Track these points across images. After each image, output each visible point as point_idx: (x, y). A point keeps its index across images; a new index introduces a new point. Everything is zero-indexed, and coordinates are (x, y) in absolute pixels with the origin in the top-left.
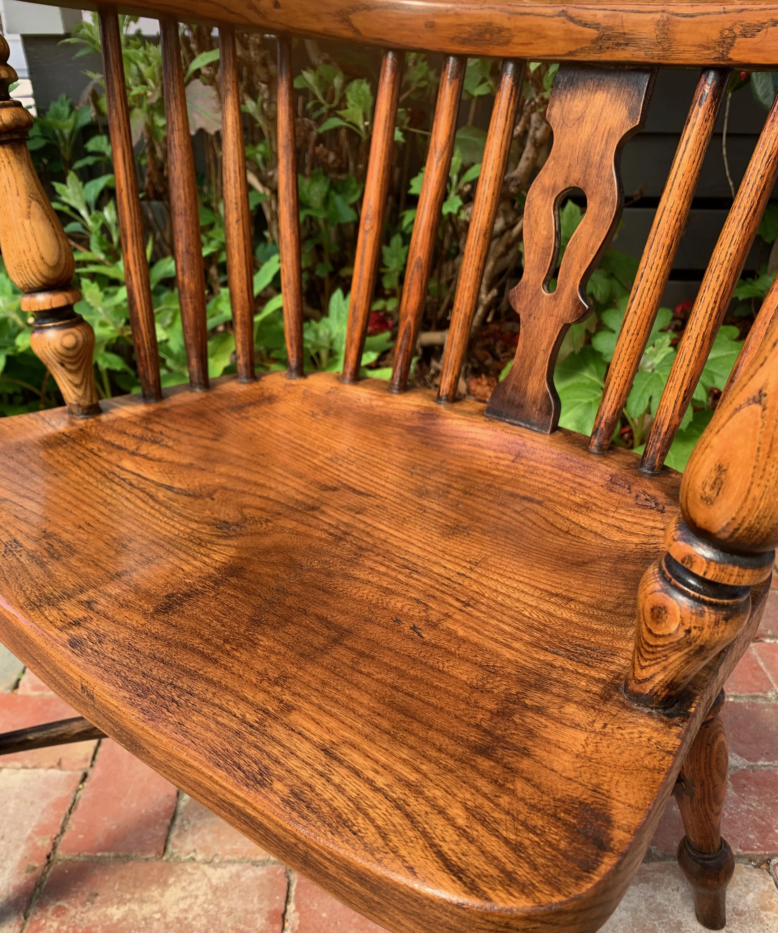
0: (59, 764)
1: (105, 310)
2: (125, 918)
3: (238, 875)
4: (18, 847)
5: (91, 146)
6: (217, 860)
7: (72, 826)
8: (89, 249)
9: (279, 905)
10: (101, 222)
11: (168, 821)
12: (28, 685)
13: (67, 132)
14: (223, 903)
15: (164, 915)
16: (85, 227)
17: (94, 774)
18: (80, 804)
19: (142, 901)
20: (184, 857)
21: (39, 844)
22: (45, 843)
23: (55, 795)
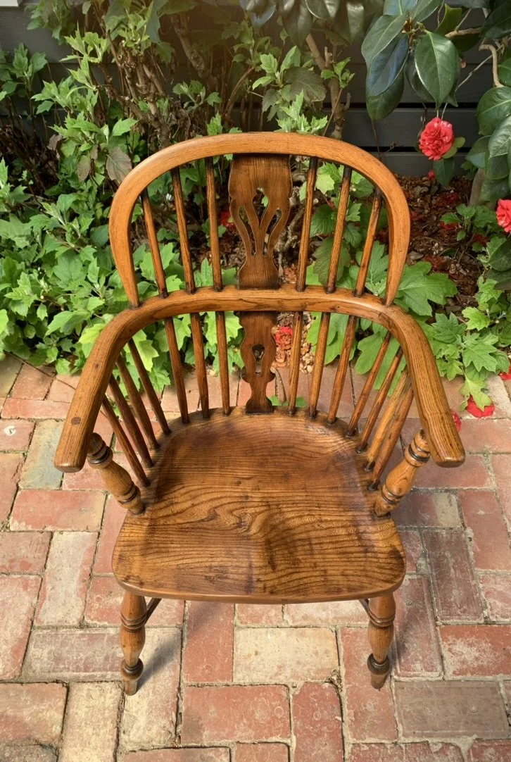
0: (87, 529)
4: (77, 571)
7: (97, 560)
10: (71, 229)
12: (67, 485)
17: (104, 533)
18: (99, 550)
21: (86, 569)
22: (87, 569)
23: (89, 545)
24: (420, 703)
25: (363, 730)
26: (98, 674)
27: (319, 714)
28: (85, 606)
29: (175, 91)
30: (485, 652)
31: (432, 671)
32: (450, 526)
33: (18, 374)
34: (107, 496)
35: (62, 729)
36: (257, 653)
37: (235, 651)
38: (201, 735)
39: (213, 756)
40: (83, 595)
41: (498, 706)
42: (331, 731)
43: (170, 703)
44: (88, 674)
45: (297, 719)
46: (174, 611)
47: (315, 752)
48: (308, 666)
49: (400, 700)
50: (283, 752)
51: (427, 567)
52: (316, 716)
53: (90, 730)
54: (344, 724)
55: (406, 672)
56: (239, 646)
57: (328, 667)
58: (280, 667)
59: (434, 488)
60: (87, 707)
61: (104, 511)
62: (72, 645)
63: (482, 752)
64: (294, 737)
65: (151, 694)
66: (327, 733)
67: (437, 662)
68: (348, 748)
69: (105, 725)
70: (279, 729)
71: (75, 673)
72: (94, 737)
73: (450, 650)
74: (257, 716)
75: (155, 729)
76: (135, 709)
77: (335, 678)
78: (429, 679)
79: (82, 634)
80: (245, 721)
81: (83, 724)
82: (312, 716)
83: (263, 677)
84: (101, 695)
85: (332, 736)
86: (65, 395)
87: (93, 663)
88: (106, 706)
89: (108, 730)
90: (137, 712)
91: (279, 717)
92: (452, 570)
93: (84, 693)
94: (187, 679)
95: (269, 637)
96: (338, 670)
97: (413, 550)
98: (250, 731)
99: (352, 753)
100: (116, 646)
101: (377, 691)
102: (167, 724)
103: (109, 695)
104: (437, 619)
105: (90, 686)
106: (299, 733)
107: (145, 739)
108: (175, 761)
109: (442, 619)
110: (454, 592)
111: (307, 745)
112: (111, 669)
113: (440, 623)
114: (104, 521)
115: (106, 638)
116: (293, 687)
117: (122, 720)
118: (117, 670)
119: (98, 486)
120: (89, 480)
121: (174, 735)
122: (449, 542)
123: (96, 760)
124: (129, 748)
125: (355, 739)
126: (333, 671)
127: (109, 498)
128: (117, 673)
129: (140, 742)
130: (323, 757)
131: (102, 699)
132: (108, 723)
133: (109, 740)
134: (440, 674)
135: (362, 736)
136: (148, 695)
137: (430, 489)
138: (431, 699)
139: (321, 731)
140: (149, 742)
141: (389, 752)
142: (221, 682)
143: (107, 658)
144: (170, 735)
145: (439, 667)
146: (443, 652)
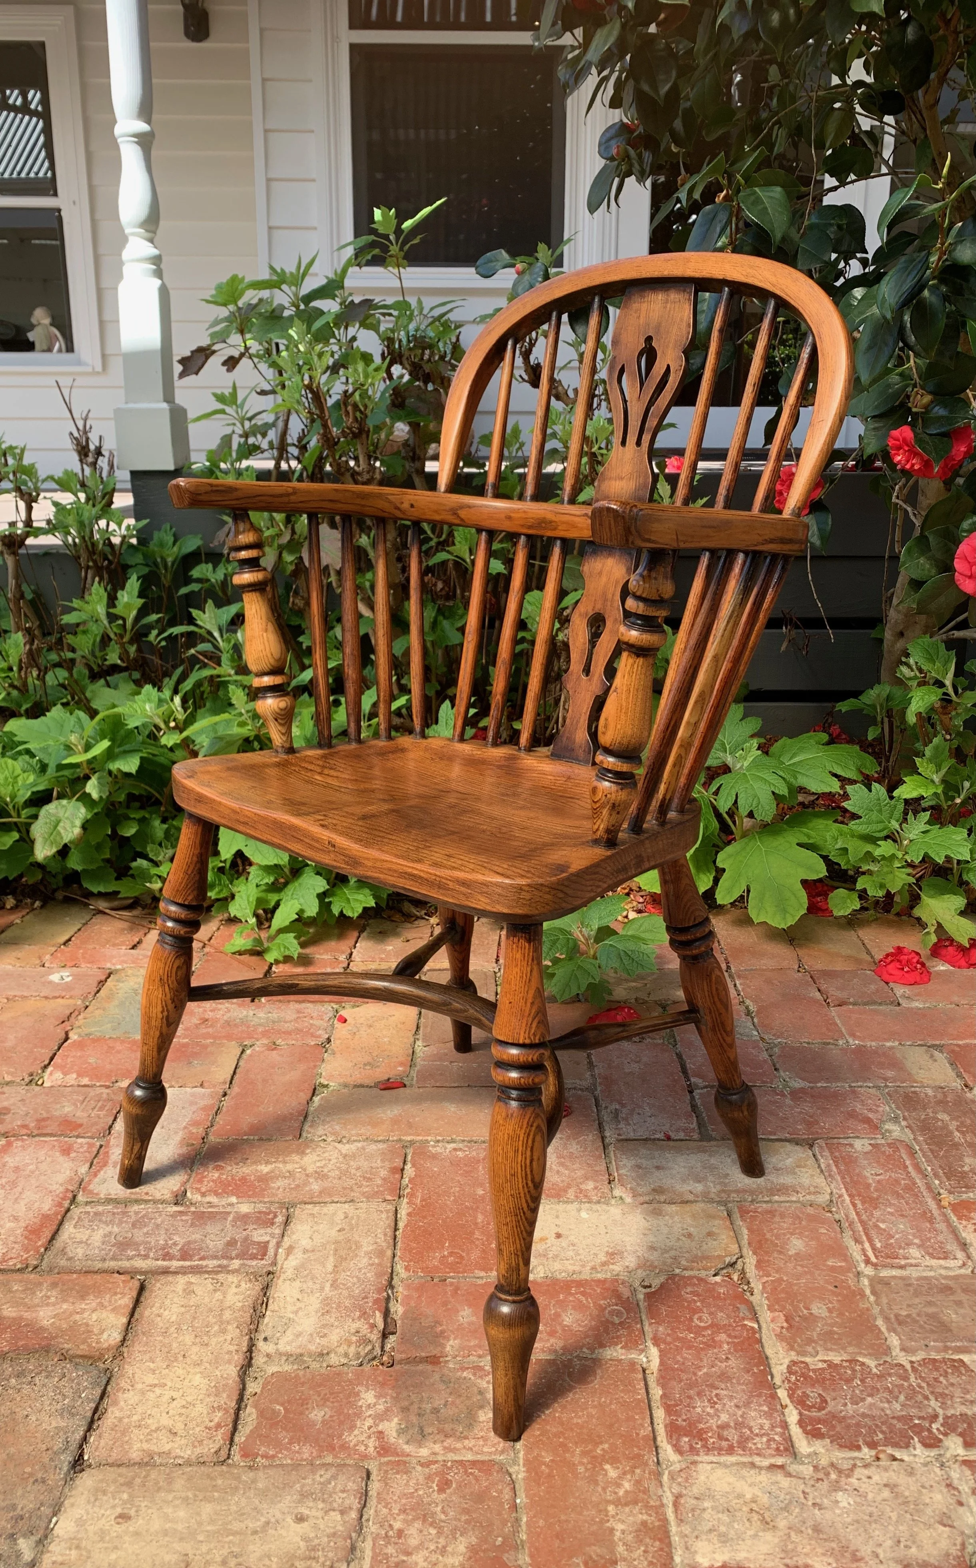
0: (202, 1085)
1: (248, 712)
2: (271, 1172)
3: (363, 1148)
4: (176, 1133)
5: (196, 573)
6: (344, 1141)
7: (219, 1122)
8: (219, 665)
9: (398, 1162)
10: (233, 642)
11: (301, 1118)
13: (170, 560)
14: (352, 1163)
15: (305, 1170)
16: (216, 647)
17: (233, 1092)
18: (224, 1109)
19: (285, 1162)
20: (317, 1139)
21: (194, 1131)
22: (199, 1130)
23: (202, 1103)
24: (930, 1304)
25: (810, 1341)
26: (211, 1263)
27: (705, 1316)
28: (190, 1176)
31: (945, 1258)
32: (937, 1084)
33: (84, 924)
34: (243, 1052)
35: (124, 1340)
36: (559, 1236)
38: (443, 1346)
39: (471, 1377)
40: (188, 1162)
42: (735, 1341)
43: (370, 1300)
44: (187, 1263)
45: (657, 1324)
46: (379, 1182)
47: (705, 1370)
48: (673, 1253)
49: (884, 1300)
50: (632, 1370)
51: (903, 1132)
52: (700, 1319)
53: (188, 1339)
54: (763, 1335)
55: (888, 1260)
57: (716, 1254)
58: (611, 1255)
59: (897, 1043)
60: (182, 1306)
61: (235, 1073)
62: (158, 1226)
64: (654, 1352)
65: (327, 1288)
66: (728, 1343)
67: (952, 1246)
68: (779, 1370)
69: (224, 1331)
70: (618, 1338)
71: (160, 1263)
72: (195, 1349)
75: (334, 1337)
76: (290, 1308)
78: (943, 1272)
79: (180, 1212)
81: (172, 1329)
82: (691, 1319)
83: (577, 1268)
84: (215, 1290)
85: (737, 1348)
87: (200, 1249)
88: (228, 1304)
89: (229, 1338)
90: (296, 1312)
91: (617, 1322)
92: (957, 1134)
93: (180, 1288)
94: (407, 1269)
95: (584, 1215)
96: (739, 1266)
97: (870, 1110)
98: (552, 1340)
99: (790, 1371)
100: (251, 1227)
101: (831, 1288)
102: (365, 1329)
103: (234, 1290)
104: (939, 1194)
105: (193, 1279)
106: (665, 1342)
107: (313, 1348)
108: (383, 1385)
109: (950, 1192)
110: (967, 1160)
111: (685, 1358)
112: (237, 1257)
113: (947, 1198)
114: (236, 1077)
115: (230, 1218)
116: (645, 1287)
117: (261, 1327)
118: (253, 1257)
119: (229, 1037)
120: (210, 1030)
121: (378, 1351)
122: (942, 1103)
123: (198, 1379)
124: (272, 1369)
125: (793, 1353)
126: (727, 1260)
127: (248, 1052)
128: (254, 1263)
129: (301, 1355)
130: (724, 1377)
131: (219, 1296)
132: (229, 1327)
133: (229, 1352)
134: (964, 1264)
135: (809, 1349)
136: (322, 1289)
137: (888, 1044)
138: (951, 1298)
139: (714, 1341)
140: (321, 1355)
141: (875, 1370)
142: (482, 1274)
143: (232, 1243)
144: (370, 1347)
145: (960, 1255)
146: (964, 1235)
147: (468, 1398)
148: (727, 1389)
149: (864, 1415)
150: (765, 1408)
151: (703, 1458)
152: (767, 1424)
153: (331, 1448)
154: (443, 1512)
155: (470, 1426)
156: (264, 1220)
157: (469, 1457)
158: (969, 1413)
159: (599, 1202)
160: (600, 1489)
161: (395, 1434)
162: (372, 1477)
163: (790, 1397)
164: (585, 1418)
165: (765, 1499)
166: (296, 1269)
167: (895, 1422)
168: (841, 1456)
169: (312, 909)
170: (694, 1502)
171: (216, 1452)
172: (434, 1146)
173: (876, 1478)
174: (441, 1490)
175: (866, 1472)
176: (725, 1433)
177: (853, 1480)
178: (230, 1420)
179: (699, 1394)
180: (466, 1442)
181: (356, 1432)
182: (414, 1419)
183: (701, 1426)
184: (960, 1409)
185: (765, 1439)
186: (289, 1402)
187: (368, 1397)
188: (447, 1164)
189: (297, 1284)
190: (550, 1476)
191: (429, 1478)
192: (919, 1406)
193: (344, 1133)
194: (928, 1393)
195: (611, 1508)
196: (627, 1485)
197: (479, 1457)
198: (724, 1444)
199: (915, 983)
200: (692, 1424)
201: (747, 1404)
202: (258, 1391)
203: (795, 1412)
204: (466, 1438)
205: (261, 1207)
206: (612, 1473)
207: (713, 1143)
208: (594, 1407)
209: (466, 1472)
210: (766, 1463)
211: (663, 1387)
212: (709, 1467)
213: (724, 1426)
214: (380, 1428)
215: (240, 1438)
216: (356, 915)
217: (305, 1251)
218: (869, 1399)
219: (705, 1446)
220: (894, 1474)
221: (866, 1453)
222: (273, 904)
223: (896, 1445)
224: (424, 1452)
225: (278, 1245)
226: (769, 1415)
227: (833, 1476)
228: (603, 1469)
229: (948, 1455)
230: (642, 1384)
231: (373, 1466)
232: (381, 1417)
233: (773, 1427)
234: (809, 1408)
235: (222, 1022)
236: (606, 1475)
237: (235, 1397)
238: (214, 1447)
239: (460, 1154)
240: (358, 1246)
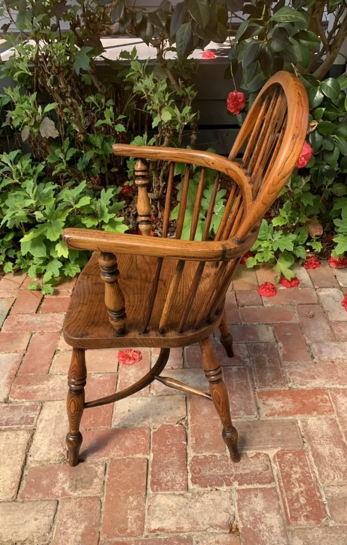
0: (16, 352)
2: (37, 389)
4: (6, 373)
6: (63, 374)
7: (22, 368)
10: (16, 169)
11: (49, 365)
12: (4, 330)
14: (65, 384)
15: (49, 387)
17: (27, 354)
18: (23, 362)
19: (42, 384)
20: (54, 374)
21: (12, 372)
22: (14, 372)
23: (16, 360)
24: (242, 432)
25: (201, 448)
26: (15, 427)
27: (170, 440)
28: (10, 391)
29: (87, 100)
30: (288, 404)
31: (251, 414)
32: (267, 341)
34: (32, 335)
36: (129, 410)
37: (114, 411)
39: (94, 466)
40: (9, 386)
41: (296, 431)
42: (178, 449)
44: (8, 427)
45: (155, 444)
47: (166, 461)
48: (164, 416)
50: (144, 462)
51: (250, 362)
52: (169, 442)
53: (6, 456)
54: (188, 446)
56: (117, 408)
57: (178, 415)
58: (145, 417)
59: (257, 323)
60: (5, 444)
61: (28, 346)
63: (283, 455)
64: (152, 454)
65: (52, 435)
66: (175, 450)
67: (254, 410)
68: (189, 459)
69: (17, 453)
70: (142, 450)
72: (8, 460)
73: (264, 404)
74: (127, 444)
75: (52, 453)
76: (39, 443)
77: (184, 423)
78: (249, 420)
79: (6, 406)
80: (118, 447)
82: (166, 442)
83: (133, 423)
84: (16, 437)
85: (178, 452)
86: (9, 286)
87: (12, 421)
88: (19, 442)
89: (19, 455)
90: (41, 445)
91: (142, 444)
92: (267, 363)
93: (4, 437)
95: (138, 401)
96: (186, 418)
97: (241, 354)
98: (121, 452)
99: (192, 460)
100: (29, 411)
101: (212, 427)
102: (62, 450)
103: (22, 437)
104: (256, 388)
105: (9, 433)
106: (156, 451)
107: (45, 458)
108: (66, 470)
109: (259, 388)
110: (268, 374)
111: (161, 457)
112: (24, 424)
113: (258, 390)
114: (28, 347)
115: (23, 408)
116: (154, 429)
117: (30, 450)
118: (29, 424)
119: (27, 330)
120: (20, 327)
121: (66, 457)
122: (266, 349)
123: (9, 472)
124: (33, 465)
125: (195, 453)
126: (182, 418)
127: (33, 336)
128: (29, 426)
129: (41, 461)
130: (172, 463)
131: (17, 439)
132: (19, 452)
133: (19, 461)
134: (256, 417)
135: (200, 451)
136: (50, 436)
137: (255, 324)
138: (249, 430)
139: (171, 449)
140: (47, 461)
141: (218, 458)
142: (102, 427)
143: (22, 418)
144: (63, 457)
145: (256, 413)
146: (259, 405)
147: (92, 474)
148: (172, 468)
149: (211, 475)
150: (182, 474)
151: (160, 492)
152: (181, 479)
153: (48, 494)
154: (79, 515)
155: (91, 484)
156: (33, 408)
157: (89, 495)
158: (243, 473)
159: (145, 396)
160: (127, 505)
161: (67, 488)
162: (60, 503)
163: (190, 469)
164: (126, 480)
165: (175, 506)
166: (42, 428)
167: (220, 477)
168: (201, 489)
169: (57, 274)
170: (154, 508)
171: (13, 497)
172: (93, 376)
173: (209, 497)
174: (79, 507)
175: (207, 495)
176: (168, 484)
177: (202, 498)
178: (17, 486)
179: (162, 470)
180: (89, 490)
181: (56, 488)
182: (74, 483)
183: (161, 481)
184: (241, 472)
185: (179, 485)
186: (36, 478)
187: (61, 475)
188: (96, 383)
189: (42, 433)
190: (113, 501)
191: (76, 503)
192: (229, 471)
193: (63, 371)
194: (232, 466)
195: (129, 511)
196: (135, 503)
197: (92, 495)
198: (167, 487)
199: (270, 296)
200: (158, 480)
201: (176, 473)
202: (27, 474)
203: (191, 475)
204: (89, 489)
205: (33, 403)
206: (131, 499)
207: (186, 370)
208: (130, 476)
209: (87, 501)
210: (178, 493)
211: (152, 468)
212: (160, 496)
213: (168, 481)
214: (63, 486)
215: (20, 492)
216: (74, 276)
217: (46, 421)
218: (214, 469)
219: (161, 489)
220: (215, 495)
221: (209, 488)
222: (43, 271)
223: (218, 486)
224: (76, 494)
225: (38, 418)
226: (182, 477)
227: (197, 497)
228: (129, 498)
229: (233, 487)
230: (146, 467)
231: (60, 500)
232: (64, 482)
233: (183, 481)
234: (195, 473)
235: (25, 323)
236: (129, 500)
237: (20, 477)
238: (12, 495)
239: (101, 378)
240: (63, 418)
